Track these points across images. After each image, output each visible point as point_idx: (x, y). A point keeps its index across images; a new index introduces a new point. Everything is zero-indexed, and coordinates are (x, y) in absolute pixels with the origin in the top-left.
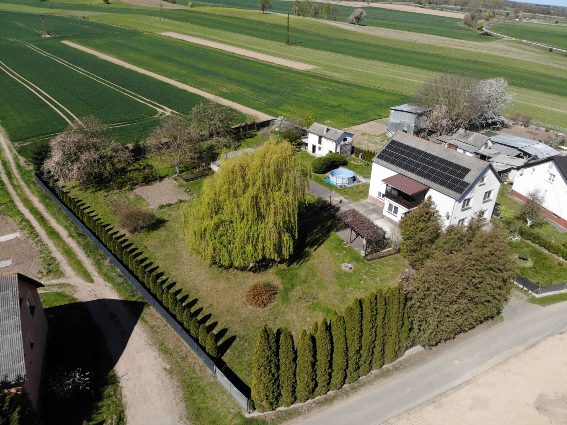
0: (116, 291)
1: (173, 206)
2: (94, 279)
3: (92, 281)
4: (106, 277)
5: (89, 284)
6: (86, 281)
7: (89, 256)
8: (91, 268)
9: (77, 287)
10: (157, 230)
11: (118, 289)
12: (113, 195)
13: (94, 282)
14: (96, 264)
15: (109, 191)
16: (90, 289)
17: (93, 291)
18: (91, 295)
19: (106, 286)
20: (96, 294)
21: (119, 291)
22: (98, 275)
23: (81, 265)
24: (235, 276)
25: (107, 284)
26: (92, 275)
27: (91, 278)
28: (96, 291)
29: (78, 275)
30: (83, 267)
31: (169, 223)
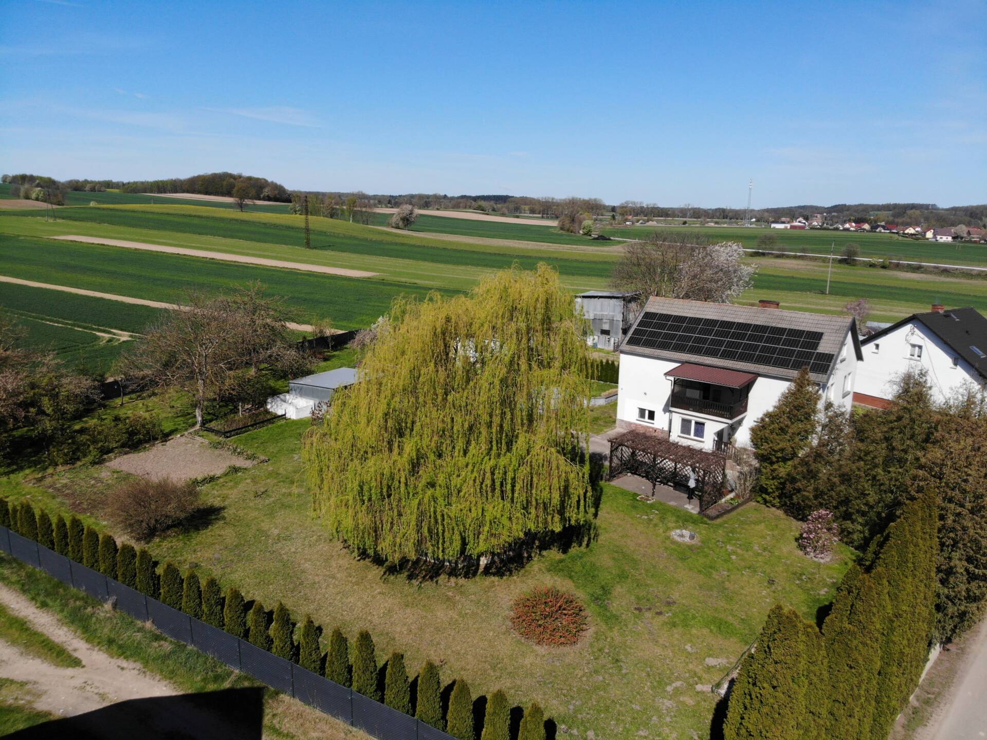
0: (158, 677)
1: (221, 480)
2: (80, 657)
3: (76, 663)
4: (115, 648)
5: (70, 671)
6: (57, 665)
7: (44, 605)
8: (61, 632)
9: (35, 683)
10: (207, 527)
11: (162, 671)
12: (56, 477)
13: (84, 663)
14: (73, 622)
15: (45, 469)
16: (78, 682)
17: (88, 688)
18: (87, 698)
19: (123, 669)
20: (101, 691)
21: (170, 676)
22: (89, 646)
23: (27, 629)
24: (459, 589)
25: (124, 664)
26: (70, 648)
27: (70, 656)
28: (96, 684)
29: (28, 654)
30: (36, 633)
31: (231, 512)
